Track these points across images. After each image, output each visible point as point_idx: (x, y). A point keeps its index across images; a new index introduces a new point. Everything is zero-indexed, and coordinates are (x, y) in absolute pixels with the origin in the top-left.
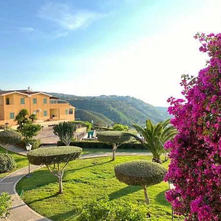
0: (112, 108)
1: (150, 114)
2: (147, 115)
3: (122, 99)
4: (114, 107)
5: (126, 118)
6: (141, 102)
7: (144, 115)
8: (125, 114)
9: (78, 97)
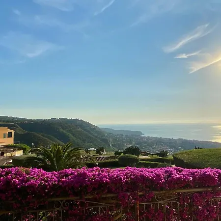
0: (62, 130)
1: (96, 135)
2: (93, 135)
3: (71, 121)
4: (63, 129)
5: (75, 138)
6: (89, 124)
7: (90, 135)
8: (74, 135)
9: (28, 120)
